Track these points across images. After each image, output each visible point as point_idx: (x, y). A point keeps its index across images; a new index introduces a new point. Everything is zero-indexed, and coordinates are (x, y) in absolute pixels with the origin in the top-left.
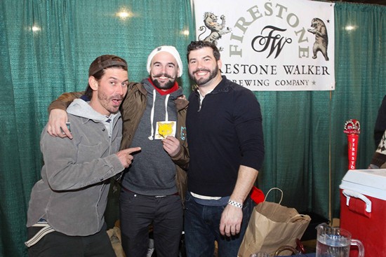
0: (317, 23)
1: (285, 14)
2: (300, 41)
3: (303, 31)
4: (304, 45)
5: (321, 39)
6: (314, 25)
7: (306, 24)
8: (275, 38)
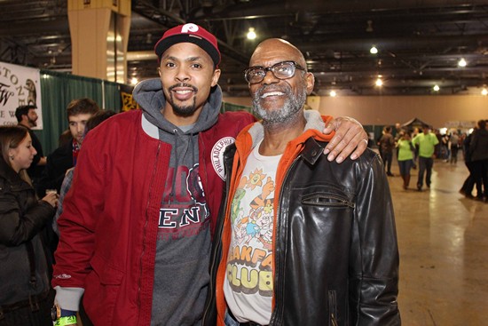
0: (29, 82)
1: (9, 75)
2: (19, 94)
3: (21, 87)
4: (22, 97)
5: (32, 94)
6: (28, 84)
7: (23, 83)
8: (3, 92)
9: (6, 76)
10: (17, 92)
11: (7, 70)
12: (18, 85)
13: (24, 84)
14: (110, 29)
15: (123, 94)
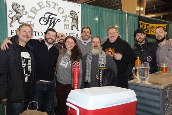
0: (72, 13)
1: (57, 7)
2: (65, 21)
3: (66, 16)
4: (66, 23)
5: (75, 21)
8: (52, 19)
9: (54, 8)
10: (62, 20)
11: (55, 4)
12: (63, 15)
13: (68, 14)
14: (137, 5)
15: (141, 22)
